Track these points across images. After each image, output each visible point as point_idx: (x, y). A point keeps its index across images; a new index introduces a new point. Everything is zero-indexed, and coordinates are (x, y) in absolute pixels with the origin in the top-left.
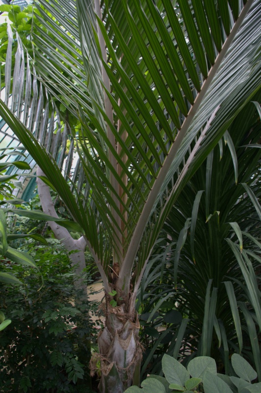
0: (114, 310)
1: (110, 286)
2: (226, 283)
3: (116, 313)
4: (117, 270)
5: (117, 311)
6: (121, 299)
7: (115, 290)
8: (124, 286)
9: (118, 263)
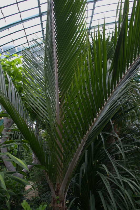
0: (59, 205)
1: (56, 194)
2: (98, 191)
3: (59, 206)
4: (59, 187)
5: (60, 206)
6: (61, 200)
7: (58, 196)
8: (62, 194)
9: (59, 184)
